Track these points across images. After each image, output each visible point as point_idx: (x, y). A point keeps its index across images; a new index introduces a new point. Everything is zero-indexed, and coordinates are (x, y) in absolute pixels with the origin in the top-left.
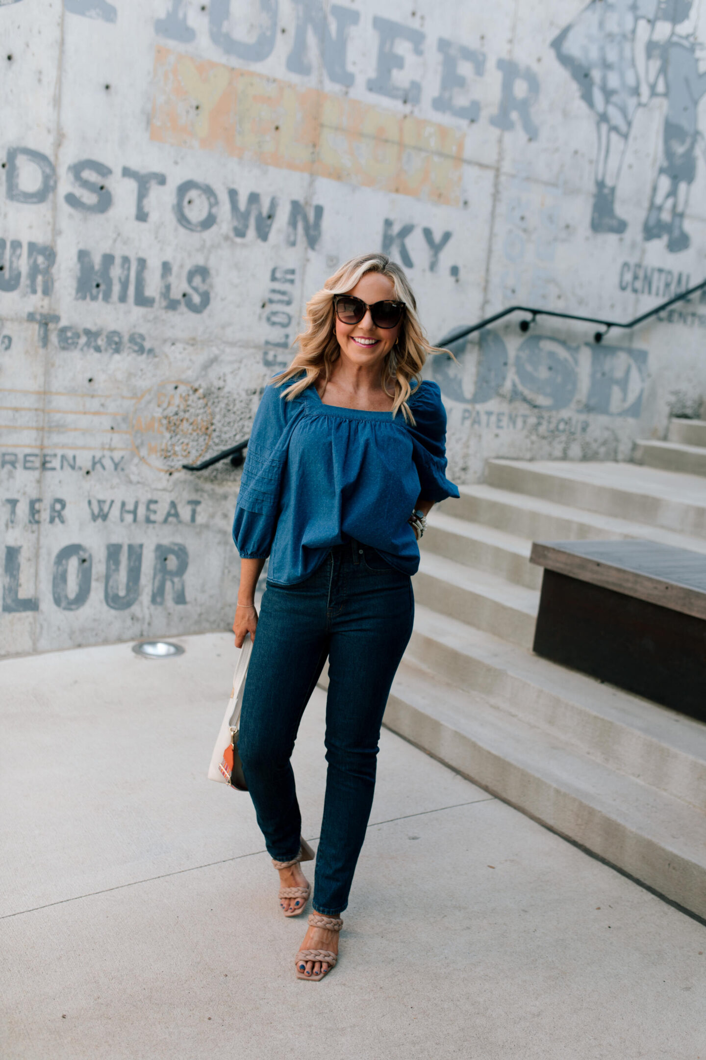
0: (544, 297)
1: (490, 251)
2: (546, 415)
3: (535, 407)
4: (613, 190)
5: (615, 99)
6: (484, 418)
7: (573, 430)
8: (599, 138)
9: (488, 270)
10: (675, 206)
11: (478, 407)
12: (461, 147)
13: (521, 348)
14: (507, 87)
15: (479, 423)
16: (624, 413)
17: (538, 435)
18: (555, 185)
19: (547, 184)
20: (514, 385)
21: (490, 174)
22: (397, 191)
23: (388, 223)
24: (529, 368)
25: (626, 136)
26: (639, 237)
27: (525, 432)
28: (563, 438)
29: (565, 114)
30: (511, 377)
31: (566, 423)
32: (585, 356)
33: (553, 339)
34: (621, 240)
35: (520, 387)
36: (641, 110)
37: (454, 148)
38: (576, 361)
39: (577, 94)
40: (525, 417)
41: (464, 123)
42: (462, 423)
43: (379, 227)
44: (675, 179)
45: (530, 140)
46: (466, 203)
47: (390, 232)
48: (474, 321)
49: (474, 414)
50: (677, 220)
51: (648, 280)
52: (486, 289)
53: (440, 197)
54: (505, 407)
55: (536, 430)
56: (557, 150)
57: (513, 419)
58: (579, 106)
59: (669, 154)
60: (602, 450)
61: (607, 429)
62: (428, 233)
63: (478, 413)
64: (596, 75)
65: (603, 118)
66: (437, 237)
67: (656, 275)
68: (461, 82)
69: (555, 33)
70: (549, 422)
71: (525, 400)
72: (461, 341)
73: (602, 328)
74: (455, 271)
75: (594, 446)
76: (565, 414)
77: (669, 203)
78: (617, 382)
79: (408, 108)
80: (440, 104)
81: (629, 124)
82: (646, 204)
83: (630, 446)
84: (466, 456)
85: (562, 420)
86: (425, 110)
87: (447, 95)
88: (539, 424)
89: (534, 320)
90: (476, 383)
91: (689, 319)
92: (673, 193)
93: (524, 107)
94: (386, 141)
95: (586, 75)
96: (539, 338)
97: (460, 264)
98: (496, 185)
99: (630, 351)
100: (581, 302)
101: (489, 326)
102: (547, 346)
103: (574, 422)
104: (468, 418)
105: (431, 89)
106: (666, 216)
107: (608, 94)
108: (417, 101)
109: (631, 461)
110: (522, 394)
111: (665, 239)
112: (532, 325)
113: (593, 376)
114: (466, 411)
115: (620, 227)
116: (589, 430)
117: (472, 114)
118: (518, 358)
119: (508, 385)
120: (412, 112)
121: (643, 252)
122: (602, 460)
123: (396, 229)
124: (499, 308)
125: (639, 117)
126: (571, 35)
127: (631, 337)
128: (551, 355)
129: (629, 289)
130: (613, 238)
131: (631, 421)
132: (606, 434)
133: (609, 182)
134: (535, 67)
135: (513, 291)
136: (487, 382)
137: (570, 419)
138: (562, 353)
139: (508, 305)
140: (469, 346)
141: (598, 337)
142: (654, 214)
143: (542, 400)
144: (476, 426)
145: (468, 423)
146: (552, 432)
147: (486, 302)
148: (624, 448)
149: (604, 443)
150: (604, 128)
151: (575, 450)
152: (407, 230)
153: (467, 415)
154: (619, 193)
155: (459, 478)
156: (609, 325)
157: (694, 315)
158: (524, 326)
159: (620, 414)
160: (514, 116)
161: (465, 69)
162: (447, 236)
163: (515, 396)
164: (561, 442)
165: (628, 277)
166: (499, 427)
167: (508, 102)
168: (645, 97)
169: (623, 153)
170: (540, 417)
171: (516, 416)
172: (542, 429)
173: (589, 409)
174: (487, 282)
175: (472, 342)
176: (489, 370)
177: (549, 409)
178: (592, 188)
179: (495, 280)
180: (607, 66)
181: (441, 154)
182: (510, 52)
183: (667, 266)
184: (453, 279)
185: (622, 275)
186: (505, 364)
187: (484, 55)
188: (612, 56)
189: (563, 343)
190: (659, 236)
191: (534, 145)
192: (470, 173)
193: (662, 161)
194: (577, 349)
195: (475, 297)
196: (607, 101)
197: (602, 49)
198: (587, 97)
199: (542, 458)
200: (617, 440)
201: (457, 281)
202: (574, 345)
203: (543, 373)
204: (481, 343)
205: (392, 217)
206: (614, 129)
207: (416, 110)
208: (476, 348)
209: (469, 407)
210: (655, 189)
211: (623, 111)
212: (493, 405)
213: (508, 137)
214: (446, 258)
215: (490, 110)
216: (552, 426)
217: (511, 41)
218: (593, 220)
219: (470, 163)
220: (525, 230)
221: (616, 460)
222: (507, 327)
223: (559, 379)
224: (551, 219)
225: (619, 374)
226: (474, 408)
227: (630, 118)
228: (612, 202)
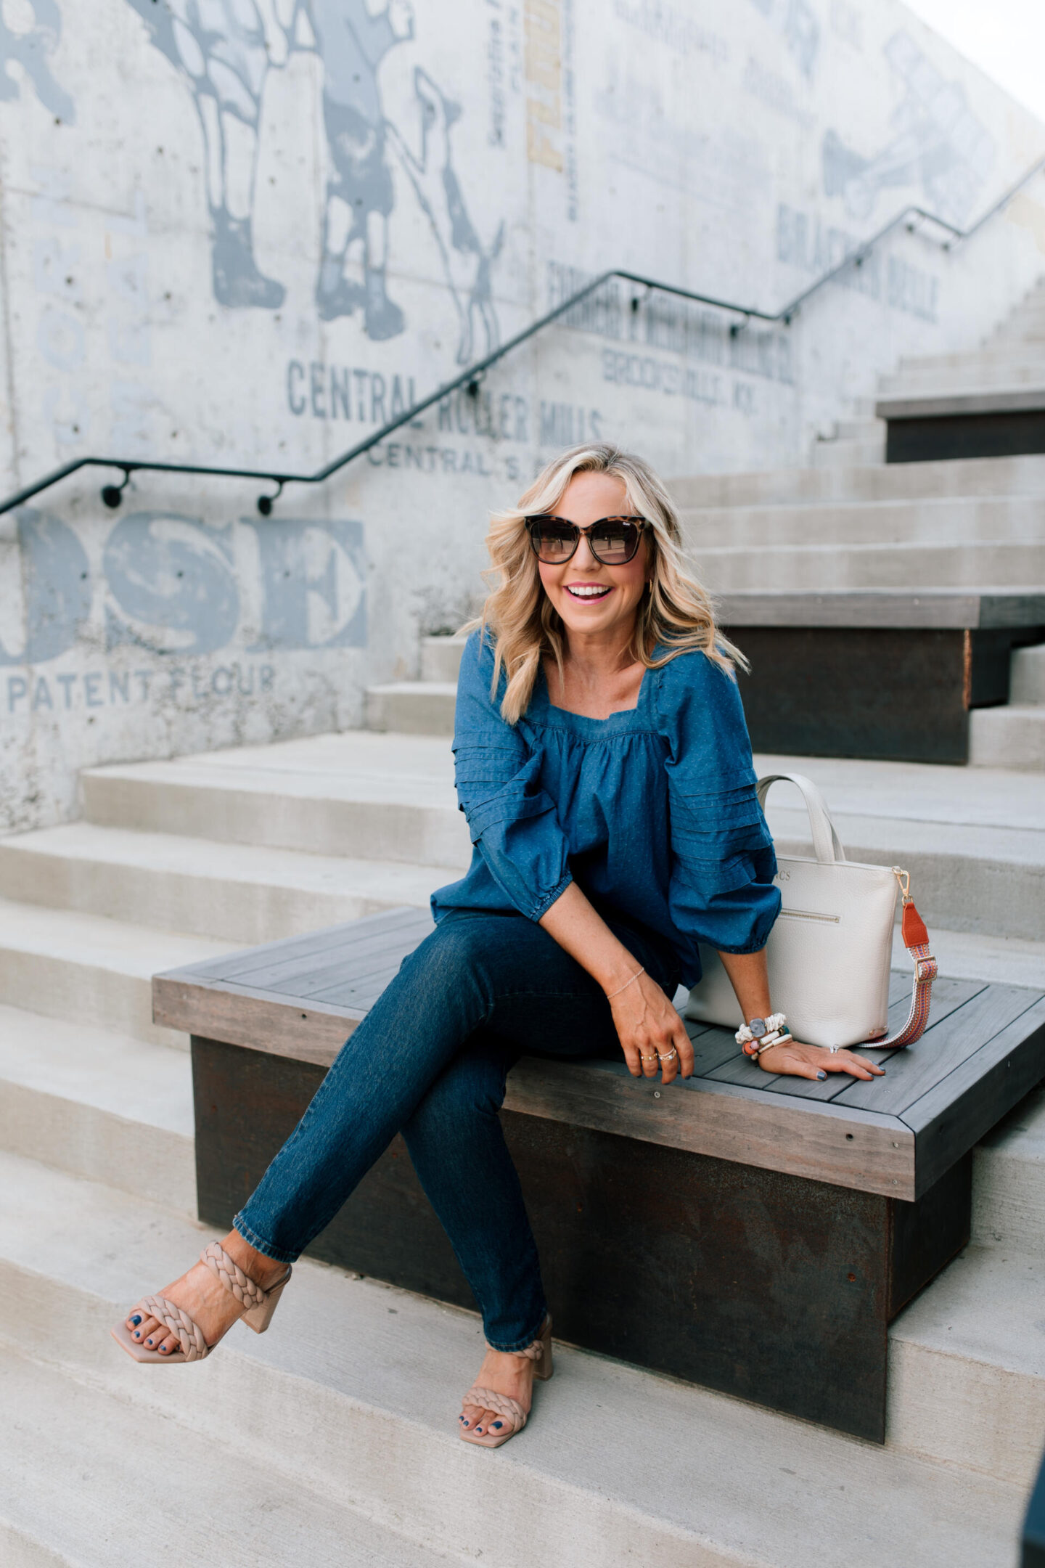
0: (143, 436)
1: (9, 351)
2: (187, 665)
3: (162, 652)
4: (246, 224)
5: (219, 49)
6: (57, 691)
7: (245, 686)
8: (203, 125)
9: (11, 389)
10: (366, 255)
11: (40, 669)
13: (111, 542)
15: (48, 701)
16: (336, 642)
17: (178, 708)
18: (127, 214)
19: (109, 211)
20: (111, 616)
24: (135, 578)
25: (254, 124)
26: (312, 313)
27: (150, 705)
28: (229, 704)
29: (124, 72)
30: (101, 600)
31: (231, 676)
32: (246, 544)
33: (174, 516)
34: (278, 318)
35: (125, 620)
36: (273, 73)
38: (230, 556)
39: (144, 35)
40: (145, 676)
42: (12, 708)
44: (358, 205)
45: (58, 122)
49: (34, 685)
50: (375, 281)
51: (341, 394)
52: (13, 429)
54: (98, 662)
55: (173, 697)
56: (120, 144)
57: (119, 684)
58: (149, 58)
59: (340, 159)
60: (309, 714)
61: (311, 674)
63: (42, 681)
65: (203, 86)
67: (353, 381)
70: (197, 678)
71: (138, 642)
73: (270, 488)
75: (292, 710)
76: (224, 658)
77: (356, 248)
78: (315, 586)
81: (257, 100)
82: (314, 253)
83: (358, 699)
84: (30, 773)
85: (222, 670)
88: (176, 685)
89: (128, 483)
90: (26, 622)
91: (426, 458)
92: (360, 231)
93: (31, 52)
96: (147, 517)
99: (329, 526)
100: (220, 442)
102: (165, 531)
103: (245, 671)
104: (21, 695)
106: (354, 274)
107: (206, 40)
109: (366, 726)
110: (130, 630)
111: (359, 314)
112: (126, 492)
113: (267, 578)
114: (14, 681)
115: (273, 296)
116: (277, 681)
118: (107, 561)
119: (97, 617)
121: (324, 340)
122: (311, 735)
124: (52, 466)
125: (272, 88)
127: (327, 498)
128: (177, 547)
129: (309, 409)
130: (261, 316)
131: (352, 653)
132: (311, 684)
135: (76, 429)
136: (51, 616)
137: (236, 665)
138: (198, 542)
139: (68, 458)
141: (265, 505)
142: (332, 269)
143: (171, 638)
144: (43, 709)
145: (23, 705)
146: (206, 695)
147: (19, 454)
148: (348, 705)
149: (310, 702)
150: (209, 104)
151: (257, 723)
153: (18, 688)
154: (257, 230)
155: (25, 819)
156: (281, 480)
157: (431, 450)
158: (112, 497)
159: (330, 644)
160: (14, 70)
163: (116, 636)
164: (225, 714)
165: (303, 389)
166: (91, 703)
168: (278, 52)
169: (254, 155)
170: (176, 672)
171: (126, 675)
172: (184, 694)
173: (269, 642)
174: (14, 412)
176: (52, 591)
177: (191, 652)
179: (31, 408)
183: (371, 366)
185: (290, 385)
186: (84, 576)
189: (199, 523)
190: (348, 312)
191: (67, 133)
193: (329, 172)
194: (228, 529)
196: (207, 55)
198: (164, 42)
199: (194, 750)
200: (332, 692)
202: (220, 524)
203: (167, 586)
206: (229, 107)
208: (15, 549)
209: (20, 672)
210: (325, 224)
211: (241, 73)
212: (72, 660)
213: (8, 114)
216: (203, 685)
218: (216, 282)
220: (79, 305)
221: (339, 732)
222: (74, 501)
223: (202, 594)
224: (130, 280)
225: (316, 570)
226: (31, 673)
227: (256, 89)
228: (250, 249)
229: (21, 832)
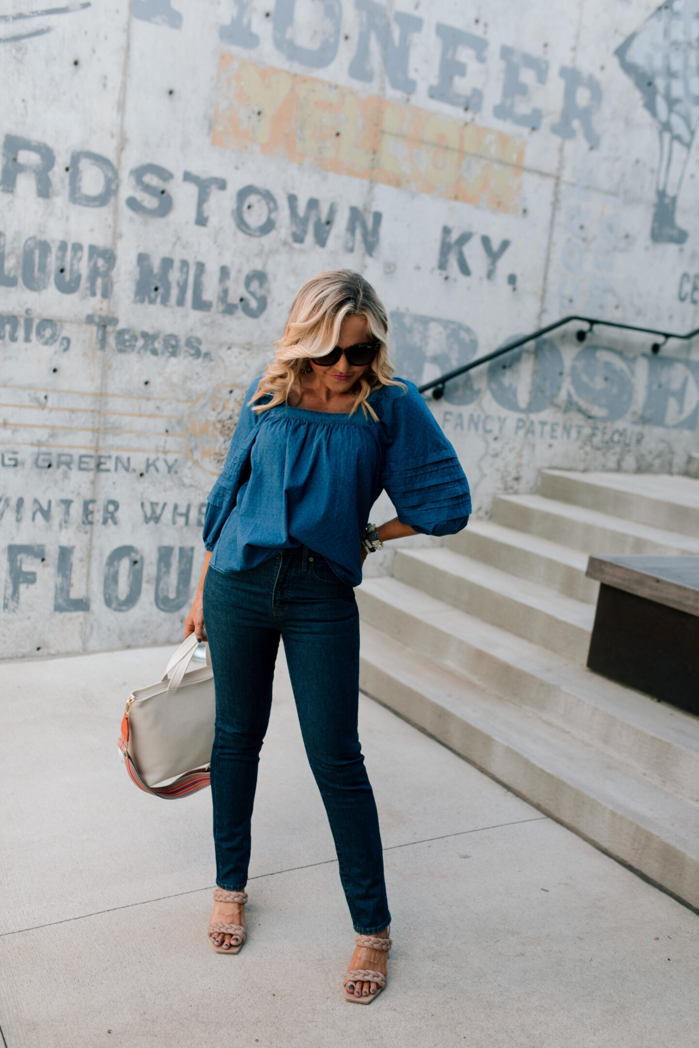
0: (601, 307)
1: (548, 260)
2: (600, 426)
3: (590, 417)
4: (674, 200)
5: (678, 108)
6: (538, 428)
7: (628, 441)
8: (662, 147)
9: (545, 279)
11: (533, 417)
12: (521, 154)
13: (577, 358)
14: (569, 94)
15: (533, 432)
16: (680, 425)
17: (592, 446)
18: (615, 194)
19: (608, 193)
20: (569, 395)
21: (550, 183)
22: (456, 198)
23: (446, 231)
24: (585, 378)
25: (688, 146)
27: (579, 443)
28: (618, 449)
29: (628, 122)
30: (567, 387)
31: (621, 435)
32: (642, 368)
33: (609, 349)
34: (681, 250)
35: (576, 398)
37: (515, 157)
38: (633, 372)
40: (579, 428)
41: (525, 131)
42: (516, 433)
43: (438, 234)
45: (591, 148)
46: (525, 211)
47: (448, 240)
48: (530, 330)
49: (528, 424)
52: (543, 298)
53: (499, 205)
54: (559, 418)
55: (591, 441)
56: (618, 159)
57: (567, 430)
58: (642, 114)
60: (657, 462)
61: (662, 441)
62: (486, 241)
63: (532, 423)
64: (660, 83)
65: (666, 127)
66: (496, 245)
68: (523, 90)
69: (619, 40)
70: (604, 433)
71: (580, 410)
72: (516, 350)
73: (660, 339)
74: (512, 279)
75: (649, 458)
76: (620, 425)
78: (673, 394)
79: (469, 116)
80: (501, 112)
81: (692, 133)
83: (685, 458)
84: (519, 466)
85: (617, 431)
86: (486, 117)
87: (508, 102)
88: (593, 435)
89: (591, 330)
90: (531, 393)
93: (586, 115)
94: (447, 148)
95: (650, 84)
96: (595, 348)
97: (518, 273)
98: (556, 193)
99: (688, 363)
100: (639, 312)
101: (546, 336)
102: (604, 356)
103: (629, 433)
104: (521, 428)
105: (493, 96)
107: (672, 103)
108: (478, 108)
109: (686, 474)
110: (577, 404)
112: (589, 335)
113: (649, 387)
114: (520, 420)
115: (681, 238)
116: (644, 441)
117: (533, 122)
118: (573, 368)
119: (563, 395)
120: (473, 120)
122: (656, 473)
123: (454, 236)
124: (555, 318)
126: (636, 43)
127: (688, 349)
128: (608, 365)
129: (688, 300)
130: (673, 248)
131: (687, 433)
132: (662, 446)
133: (670, 192)
134: (599, 75)
135: (571, 301)
136: (542, 392)
137: (625, 430)
138: (618, 363)
139: (564, 315)
140: (525, 356)
141: (656, 348)
143: (598, 411)
144: (530, 436)
145: (521, 432)
146: (607, 443)
147: (543, 311)
148: (679, 461)
149: (659, 455)
150: (667, 136)
151: (630, 462)
152: (465, 238)
153: (521, 424)
154: (680, 203)
155: (512, 487)
156: (667, 336)
158: (581, 336)
159: (676, 427)
160: (576, 124)
161: (527, 76)
162: (505, 244)
163: (570, 406)
164: (615, 454)
165: (688, 288)
166: (553, 437)
167: (570, 110)
169: (685, 162)
170: (595, 428)
171: (571, 426)
172: (597, 440)
173: (644, 420)
174: (544, 290)
175: (527, 351)
176: (545, 379)
177: (604, 419)
178: (652, 197)
179: (552, 289)
180: (671, 74)
181: (500, 162)
182: (573, 60)
184: (510, 288)
185: (681, 286)
186: (561, 374)
187: (547, 64)
188: (676, 64)
189: (620, 354)
191: (595, 154)
192: (530, 181)
194: (634, 359)
195: (532, 306)
196: (671, 110)
197: (667, 57)
198: (650, 106)
199: (596, 470)
200: (672, 452)
201: (514, 289)
202: (631, 355)
203: (599, 384)
204: (537, 352)
205: (450, 224)
206: (677, 138)
207: (477, 118)
208: (532, 357)
209: (523, 416)
211: (687, 119)
212: (547, 414)
213: (569, 145)
214: (504, 267)
215: (551, 118)
216: (607, 437)
217: (574, 49)
218: (653, 230)
219: (529, 171)
220: (584, 240)
221: (670, 473)
222: (564, 336)
223: (615, 390)
224: (610, 228)
225: (676, 386)
226: (528, 418)
227: (693, 127)
228: (673, 212)
229: (509, 494)
